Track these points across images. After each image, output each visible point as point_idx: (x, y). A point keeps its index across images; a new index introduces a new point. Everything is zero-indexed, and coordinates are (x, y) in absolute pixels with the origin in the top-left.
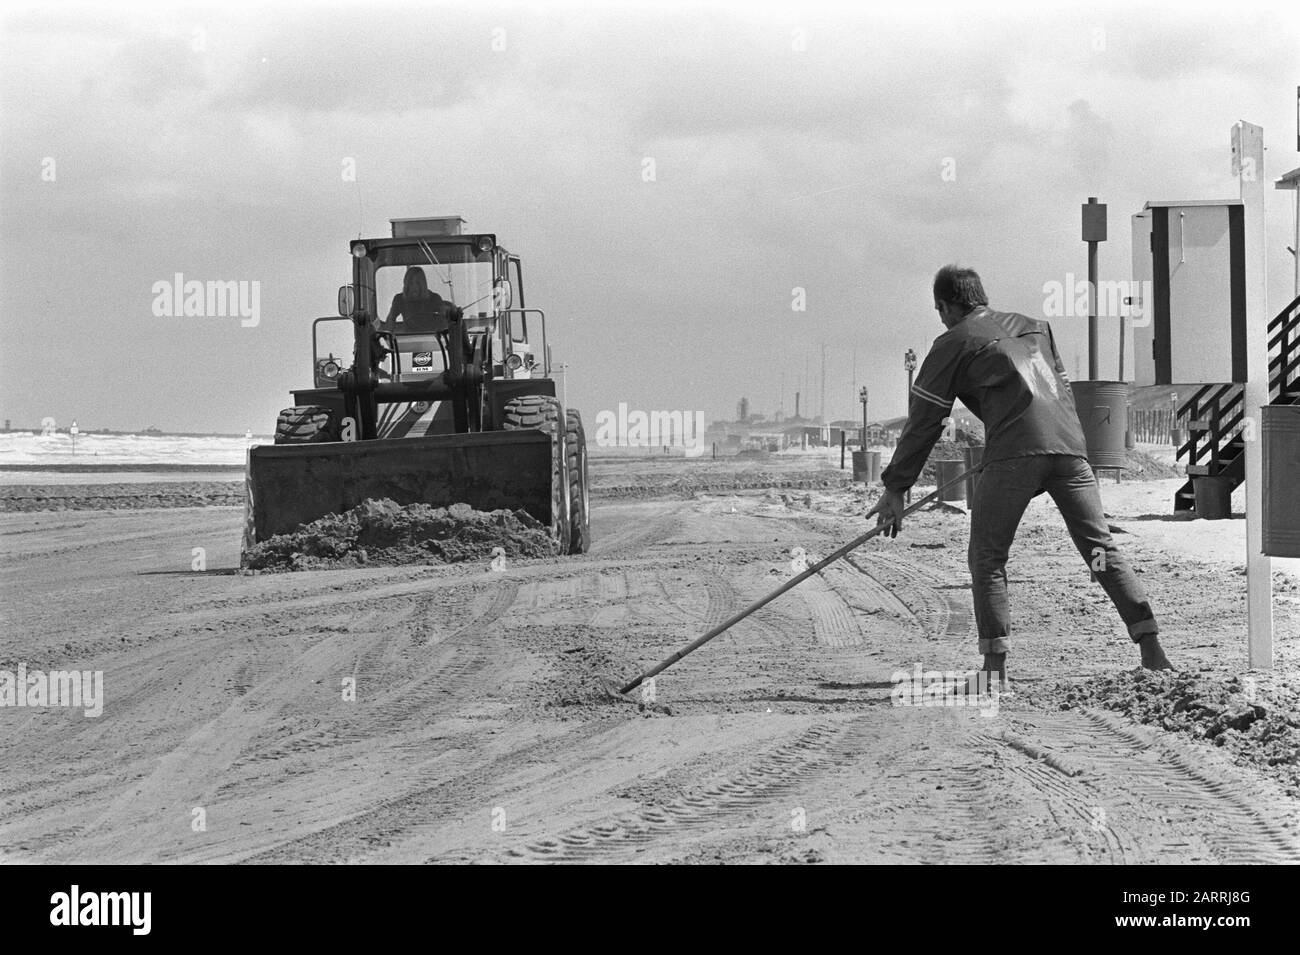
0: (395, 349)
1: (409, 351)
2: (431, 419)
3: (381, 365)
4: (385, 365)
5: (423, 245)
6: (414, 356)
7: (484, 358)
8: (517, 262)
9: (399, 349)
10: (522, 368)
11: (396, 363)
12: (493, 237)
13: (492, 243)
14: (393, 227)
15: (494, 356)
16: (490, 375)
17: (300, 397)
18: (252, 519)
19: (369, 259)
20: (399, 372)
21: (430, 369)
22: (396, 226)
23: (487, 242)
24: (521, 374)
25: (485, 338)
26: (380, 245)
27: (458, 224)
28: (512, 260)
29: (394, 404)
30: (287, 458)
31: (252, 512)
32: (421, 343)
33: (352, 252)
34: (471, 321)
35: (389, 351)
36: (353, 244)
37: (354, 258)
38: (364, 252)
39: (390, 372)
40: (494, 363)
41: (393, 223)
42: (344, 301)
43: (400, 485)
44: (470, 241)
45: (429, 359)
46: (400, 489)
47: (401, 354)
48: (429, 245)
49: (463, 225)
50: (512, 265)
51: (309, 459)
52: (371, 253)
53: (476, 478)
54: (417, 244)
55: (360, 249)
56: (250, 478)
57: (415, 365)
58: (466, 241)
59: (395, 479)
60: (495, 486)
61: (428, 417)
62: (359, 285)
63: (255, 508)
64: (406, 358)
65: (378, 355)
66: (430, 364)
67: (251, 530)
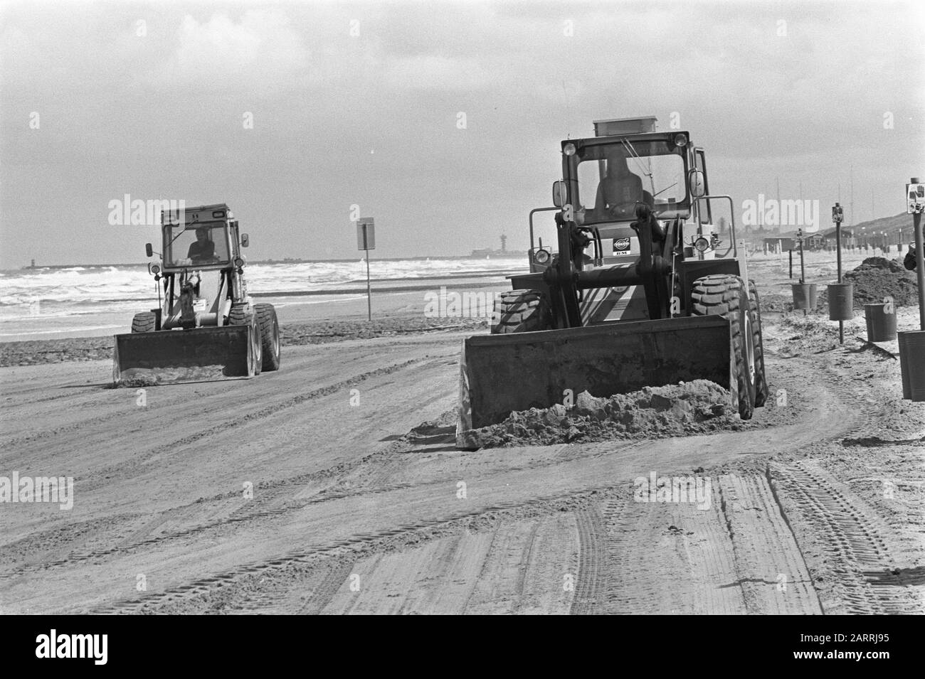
0: (597, 236)
1: (611, 238)
2: (630, 298)
3: (585, 251)
4: (589, 251)
5: (625, 142)
6: (614, 242)
7: (675, 243)
8: (702, 153)
9: (601, 236)
10: (709, 249)
11: (599, 248)
12: (687, 134)
13: (686, 139)
14: (596, 127)
15: (684, 239)
16: (681, 257)
17: (517, 282)
18: (468, 401)
19: (577, 156)
20: (601, 256)
21: (628, 253)
22: (599, 126)
23: (682, 138)
24: (710, 256)
25: (676, 224)
26: (586, 144)
27: (653, 123)
28: (698, 152)
29: (595, 290)
30: (499, 346)
31: (467, 394)
32: (621, 229)
33: (563, 151)
34: (663, 207)
35: (592, 240)
36: (564, 144)
37: (564, 155)
38: (574, 150)
39: (593, 257)
40: (685, 246)
41: (596, 124)
42: (558, 194)
43: (599, 368)
44: (667, 138)
45: (628, 244)
46: (598, 370)
47: (602, 240)
48: (631, 142)
49: (656, 123)
50: (698, 156)
51: (517, 347)
52: (580, 150)
53: (665, 360)
54: (620, 142)
55: (570, 148)
56: (465, 364)
57: (615, 249)
58: (663, 138)
59: (594, 363)
60: (682, 366)
61: (628, 296)
62: (569, 179)
63: (470, 391)
64: (607, 243)
65: (582, 244)
66: (628, 248)
67: (467, 411)
